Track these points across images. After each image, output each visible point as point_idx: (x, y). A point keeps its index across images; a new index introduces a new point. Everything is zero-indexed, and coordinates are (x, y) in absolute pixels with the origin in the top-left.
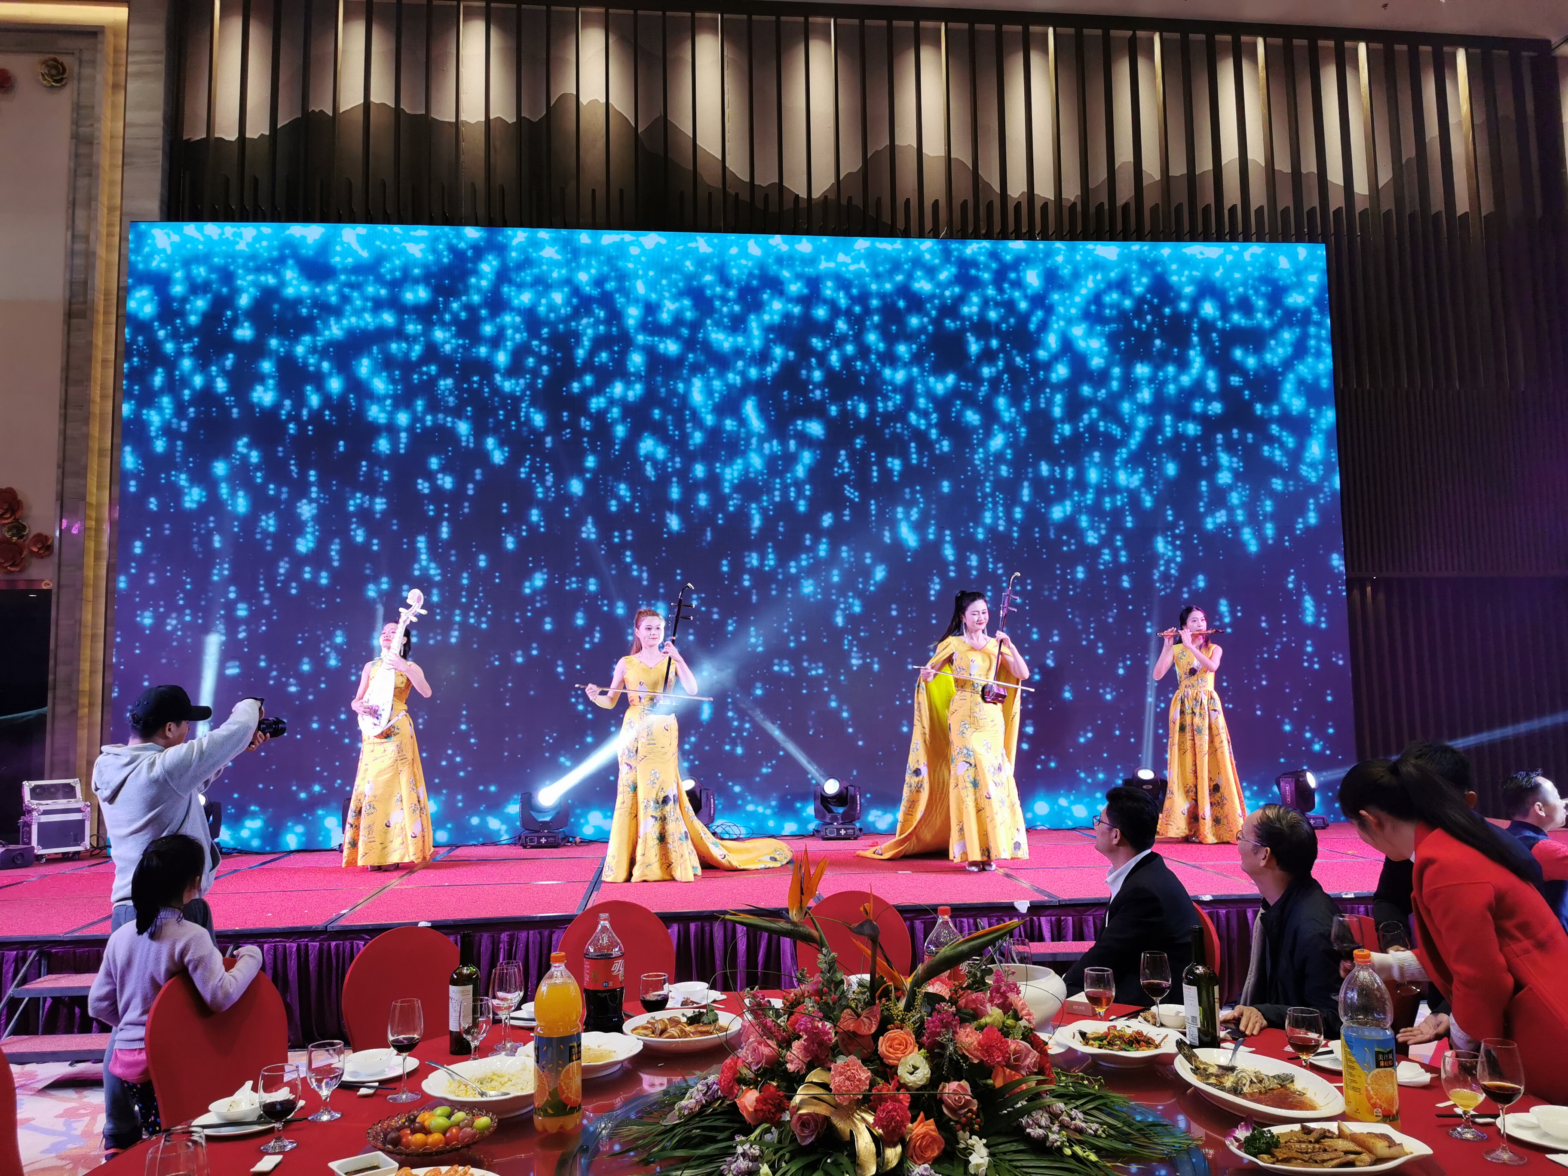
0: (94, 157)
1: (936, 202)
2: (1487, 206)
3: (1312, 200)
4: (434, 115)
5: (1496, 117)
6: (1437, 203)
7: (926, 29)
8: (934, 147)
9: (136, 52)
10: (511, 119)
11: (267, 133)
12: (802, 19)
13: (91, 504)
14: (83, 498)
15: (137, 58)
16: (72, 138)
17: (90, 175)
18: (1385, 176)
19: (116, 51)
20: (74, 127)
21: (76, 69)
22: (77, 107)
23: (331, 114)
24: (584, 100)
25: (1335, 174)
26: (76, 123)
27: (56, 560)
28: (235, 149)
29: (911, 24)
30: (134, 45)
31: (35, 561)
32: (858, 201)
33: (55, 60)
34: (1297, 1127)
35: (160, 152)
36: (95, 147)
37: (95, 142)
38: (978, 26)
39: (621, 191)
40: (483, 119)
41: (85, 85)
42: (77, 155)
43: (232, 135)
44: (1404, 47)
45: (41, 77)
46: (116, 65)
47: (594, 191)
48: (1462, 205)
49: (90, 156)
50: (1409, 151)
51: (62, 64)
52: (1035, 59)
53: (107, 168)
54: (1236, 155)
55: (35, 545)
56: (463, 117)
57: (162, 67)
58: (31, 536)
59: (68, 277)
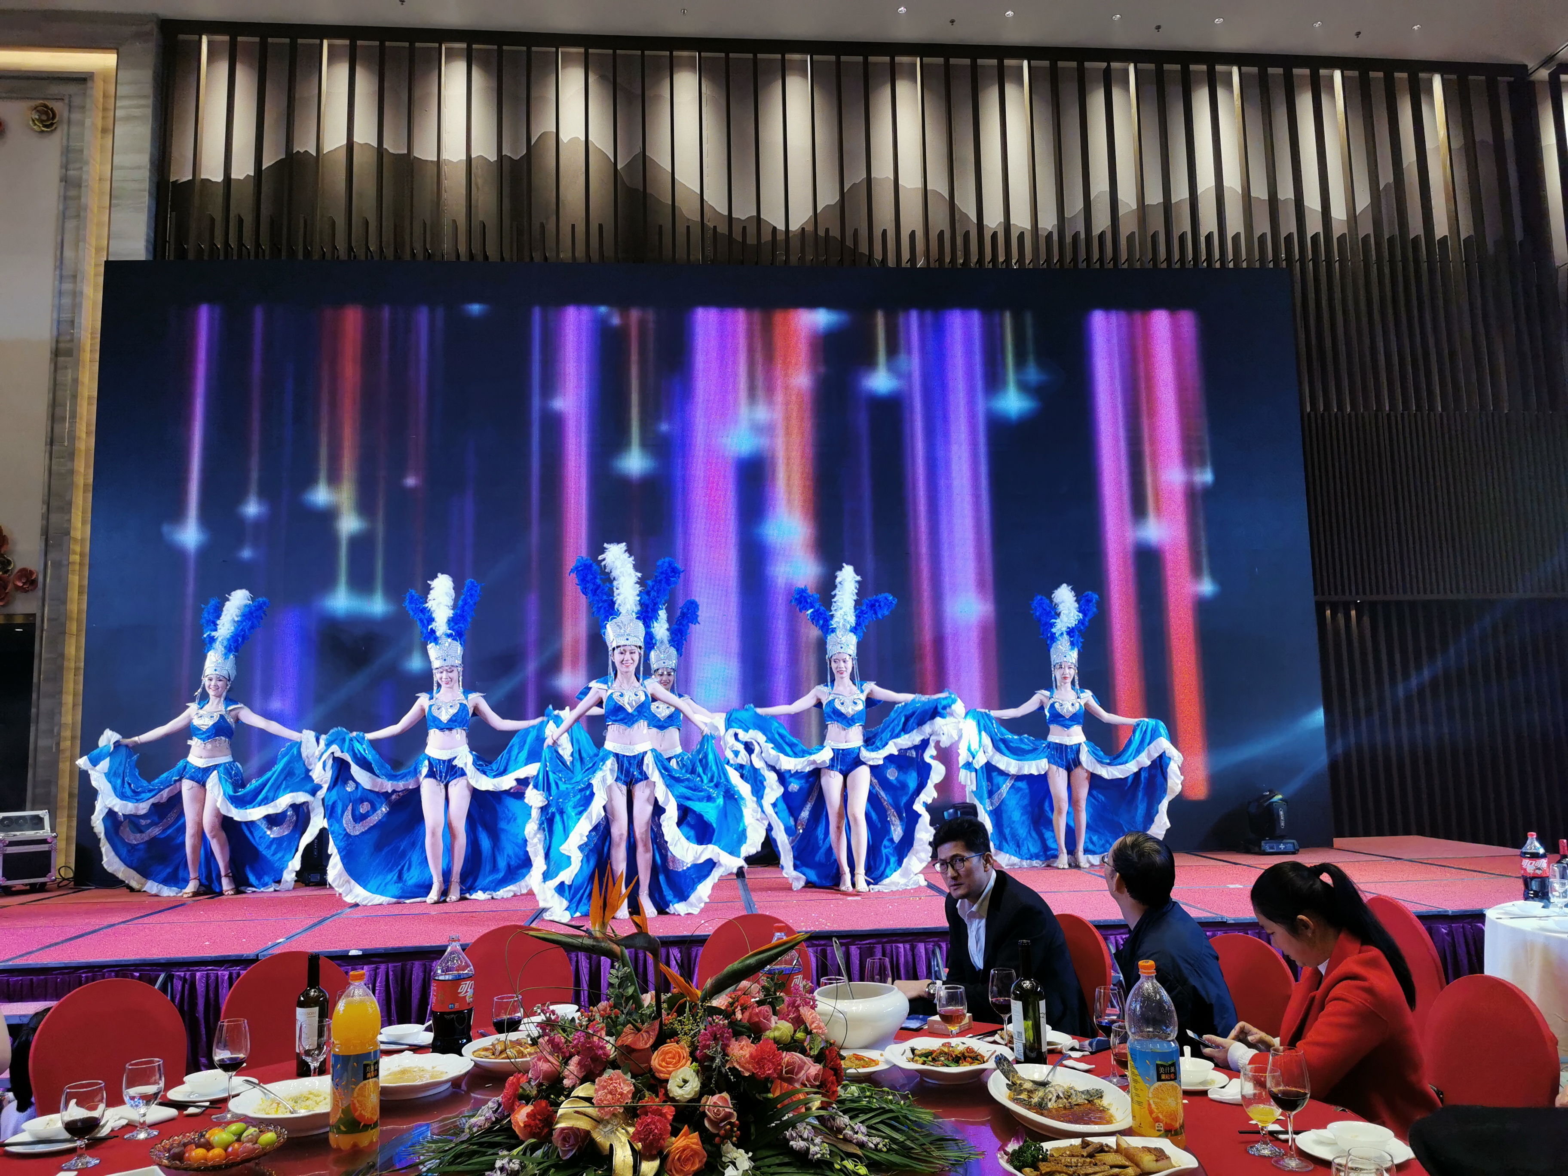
0: (83, 200)
1: (913, 233)
2: (1466, 230)
3: (1289, 225)
4: (417, 154)
5: (1474, 141)
6: (1416, 227)
7: (901, 64)
8: (910, 180)
9: (124, 97)
10: (493, 158)
11: (252, 174)
12: (779, 56)
13: (75, 539)
14: (68, 533)
15: (126, 103)
16: (61, 181)
17: (78, 216)
18: (1363, 201)
19: (105, 96)
20: (64, 171)
21: (66, 114)
22: (67, 151)
23: (315, 155)
24: (564, 137)
25: (1312, 200)
26: (65, 167)
27: (40, 593)
28: (220, 191)
29: (887, 59)
30: (122, 90)
31: (20, 596)
32: (835, 232)
33: (46, 106)
34: (1077, 1142)
35: (147, 194)
36: (83, 189)
37: (83, 185)
38: (952, 61)
39: (601, 226)
40: (465, 158)
41: (74, 130)
42: (65, 198)
43: (218, 177)
44: (1381, 74)
45: (31, 122)
46: (105, 109)
47: (573, 226)
48: (1441, 229)
49: (79, 198)
50: (1386, 177)
51: (52, 110)
52: (1010, 90)
53: (96, 211)
54: (1212, 183)
55: (20, 579)
56: (445, 156)
57: (149, 112)
58: (16, 571)
59: (55, 316)
